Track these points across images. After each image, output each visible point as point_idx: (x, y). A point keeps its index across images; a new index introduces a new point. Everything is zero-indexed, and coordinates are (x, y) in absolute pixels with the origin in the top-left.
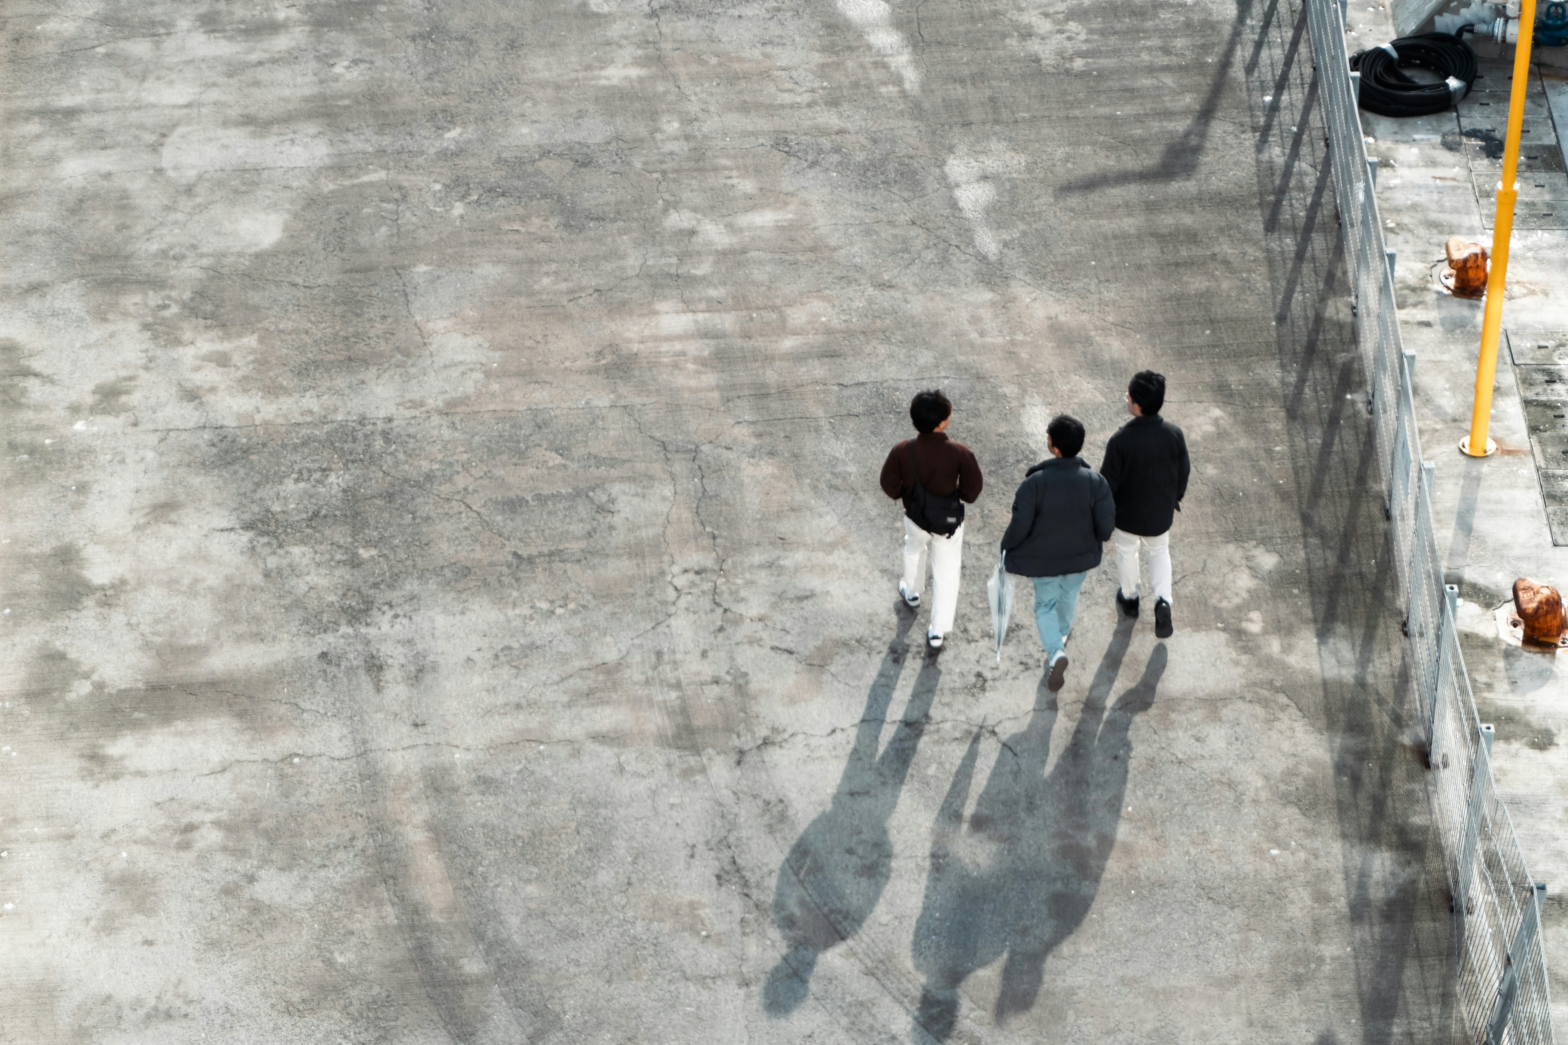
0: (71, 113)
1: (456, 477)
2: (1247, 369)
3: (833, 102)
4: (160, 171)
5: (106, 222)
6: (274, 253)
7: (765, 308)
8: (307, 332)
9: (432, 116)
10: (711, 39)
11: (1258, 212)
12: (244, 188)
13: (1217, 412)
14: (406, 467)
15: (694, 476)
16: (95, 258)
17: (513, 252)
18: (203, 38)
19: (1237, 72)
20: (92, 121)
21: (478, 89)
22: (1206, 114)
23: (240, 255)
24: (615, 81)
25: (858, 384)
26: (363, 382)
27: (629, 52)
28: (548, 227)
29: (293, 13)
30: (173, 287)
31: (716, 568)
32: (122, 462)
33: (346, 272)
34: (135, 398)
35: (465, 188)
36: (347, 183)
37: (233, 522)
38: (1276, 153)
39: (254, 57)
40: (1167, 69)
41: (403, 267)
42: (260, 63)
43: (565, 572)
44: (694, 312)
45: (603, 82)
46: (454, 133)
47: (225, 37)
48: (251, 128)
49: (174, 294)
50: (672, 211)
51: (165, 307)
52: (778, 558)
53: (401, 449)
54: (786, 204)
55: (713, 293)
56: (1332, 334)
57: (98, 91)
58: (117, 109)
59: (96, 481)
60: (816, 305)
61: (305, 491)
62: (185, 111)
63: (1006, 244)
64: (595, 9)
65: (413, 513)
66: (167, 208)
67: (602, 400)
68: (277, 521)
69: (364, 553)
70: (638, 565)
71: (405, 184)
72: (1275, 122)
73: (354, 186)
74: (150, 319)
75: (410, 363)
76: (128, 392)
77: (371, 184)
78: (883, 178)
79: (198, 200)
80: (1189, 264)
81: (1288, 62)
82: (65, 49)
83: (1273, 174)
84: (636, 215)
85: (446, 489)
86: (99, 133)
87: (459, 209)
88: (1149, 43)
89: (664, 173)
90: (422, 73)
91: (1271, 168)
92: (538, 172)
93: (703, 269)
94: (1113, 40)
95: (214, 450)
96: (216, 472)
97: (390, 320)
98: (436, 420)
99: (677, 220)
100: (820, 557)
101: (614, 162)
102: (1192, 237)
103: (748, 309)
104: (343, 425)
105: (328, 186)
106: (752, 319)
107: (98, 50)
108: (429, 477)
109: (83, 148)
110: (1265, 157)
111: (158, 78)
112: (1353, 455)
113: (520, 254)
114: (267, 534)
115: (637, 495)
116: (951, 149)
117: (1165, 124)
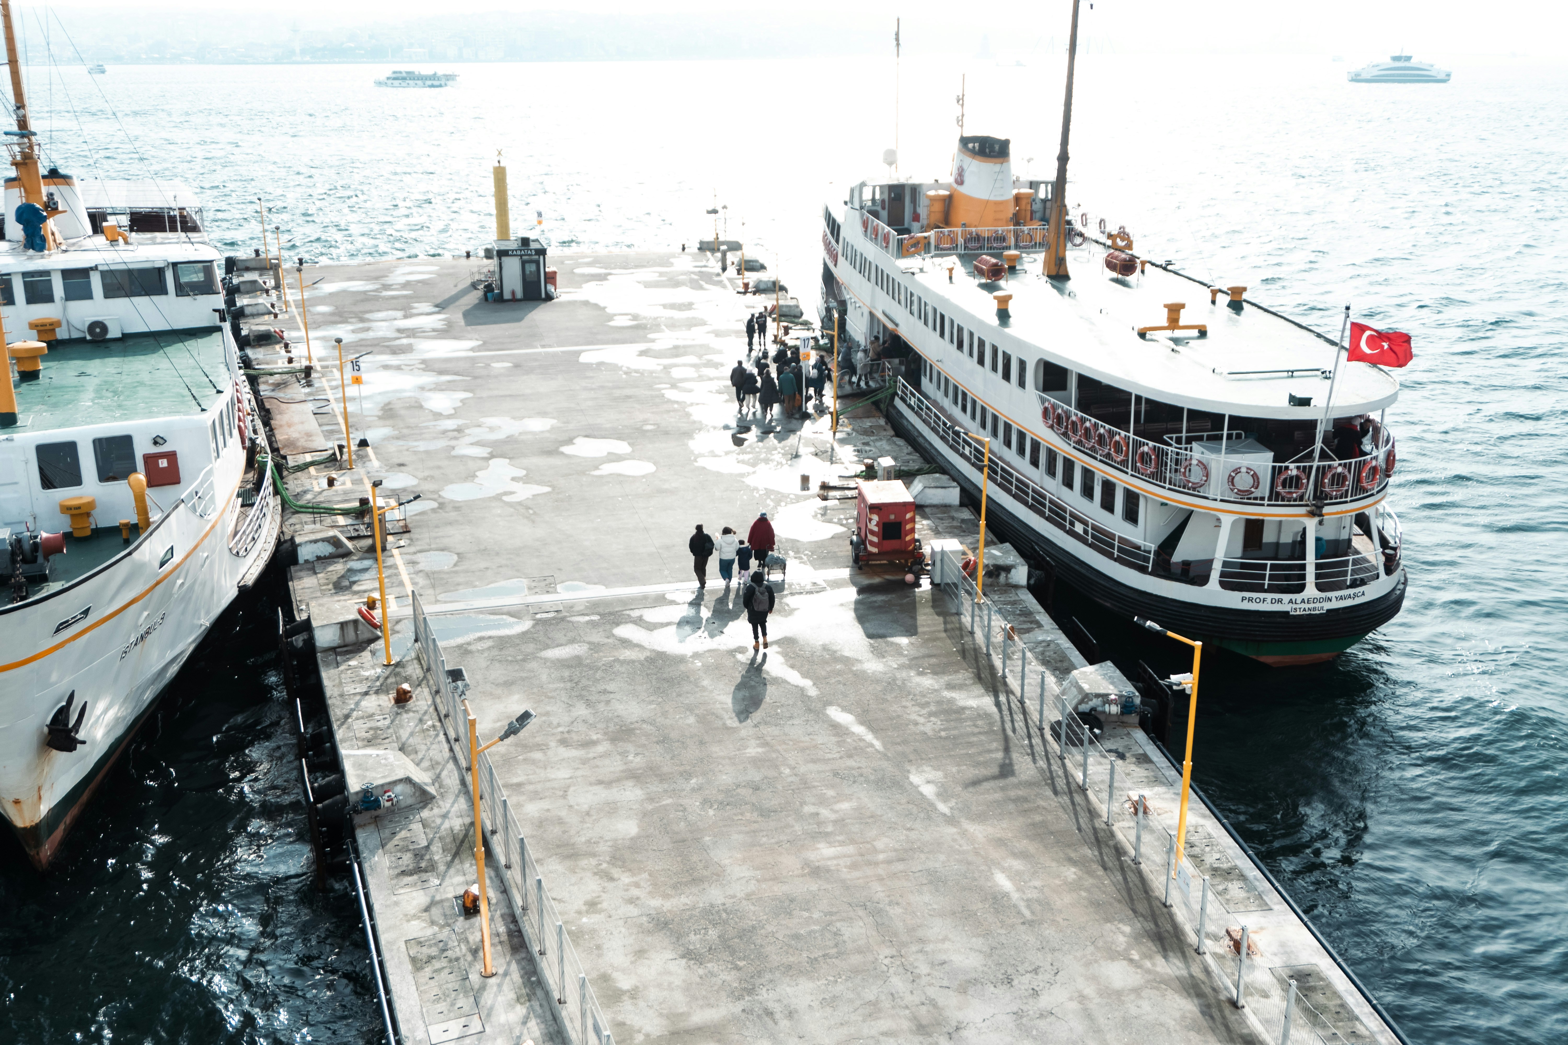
0: (519, 785)
1: (765, 926)
2: (1075, 850)
3: (850, 756)
4: (571, 806)
5: (557, 830)
6: (638, 837)
7: (864, 843)
8: (669, 870)
9: (681, 774)
10: (785, 734)
11: (1047, 788)
12: (612, 811)
13: (1073, 870)
14: (741, 924)
15: (869, 917)
16: (558, 846)
17: (744, 828)
18: (564, 749)
19: (1010, 732)
20: (530, 788)
21: (696, 762)
22: (1007, 750)
24: (753, 754)
26: (704, 889)
27: (753, 742)
28: (754, 817)
29: (599, 736)
30: (600, 856)
31: (898, 955)
32: (611, 934)
33: (674, 843)
34: (605, 905)
35: (709, 804)
36: (657, 805)
37: (675, 956)
38: (1042, 764)
39: (591, 755)
40: (980, 733)
41: (699, 839)
42: (595, 758)
43: (834, 963)
44: (835, 847)
45: (748, 755)
46: (694, 781)
47: (573, 749)
48: (603, 786)
49: (601, 859)
50: (804, 806)
51: (600, 865)
52: (923, 948)
53: (735, 916)
54: (851, 799)
55: (838, 838)
56: (1102, 834)
57: (528, 775)
58: (539, 782)
59: (603, 944)
60: (885, 840)
61: (701, 939)
62: (571, 780)
63: (951, 808)
65: (754, 944)
66: (581, 822)
67: (814, 887)
68: (694, 953)
69: (741, 964)
70: (864, 957)
71: (683, 804)
72: (1035, 751)
73: (661, 806)
74: (596, 871)
75: (721, 879)
76: (600, 903)
77: (667, 805)
78: (886, 786)
79: (594, 818)
80: (1030, 810)
81: (1027, 728)
82: (505, 759)
83: (1045, 772)
84: (789, 809)
85: (763, 932)
86: (536, 793)
87: (711, 812)
88: (967, 724)
89: (793, 790)
90: (668, 757)
91: (1043, 770)
92: (738, 794)
93: (830, 829)
94: (952, 723)
95: (651, 925)
96: (656, 934)
97: (704, 862)
98: (744, 903)
99: (808, 809)
100: (940, 946)
101: (769, 788)
102: (1025, 800)
103: (857, 844)
104: (704, 909)
105: (650, 807)
106: (861, 848)
107: (520, 758)
108: (754, 927)
109: (531, 800)
110: (1038, 765)
111: (552, 768)
112: (1137, 881)
113: (747, 829)
114: (693, 959)
115: (848, 927)
116: (909, 771)
117: (991, 755)
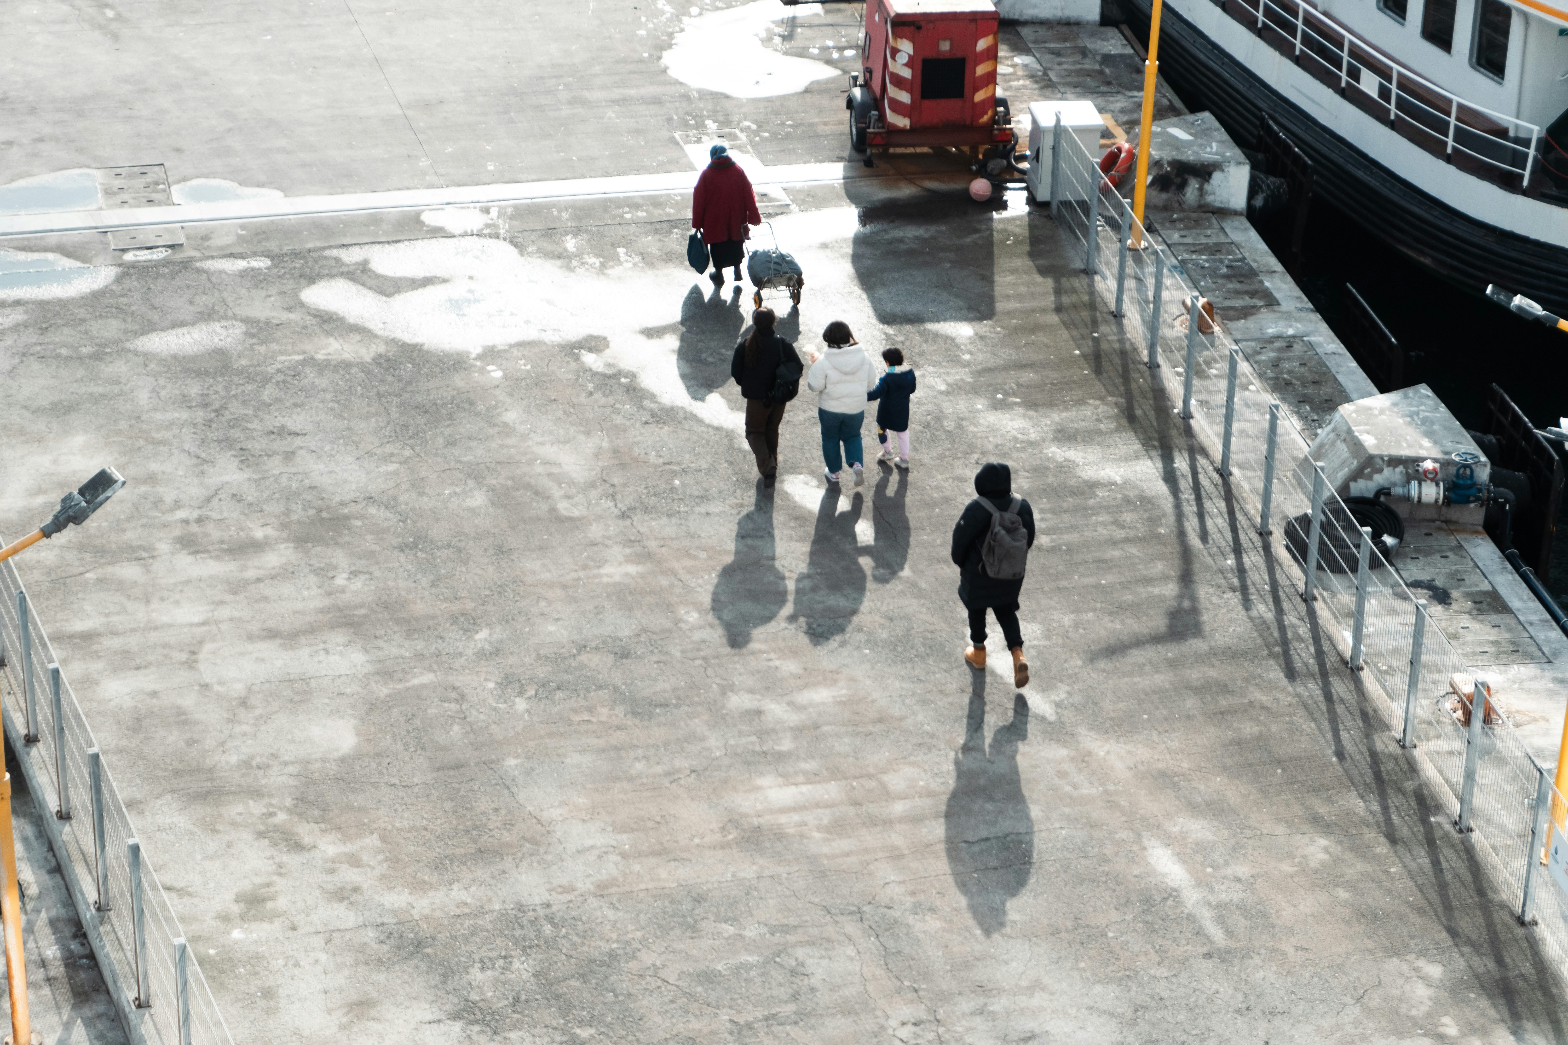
0: (88, 637)
1: (638, 954)
2: (1330, 800)
4: (205, 686)
5: (174, 738)
6: (357, 756)
7: (861, 776)
8: (426, 829)
9: (454, 620)
10: (691, 536)
11: (1272, 662)
12: (297, 698)
13: (1323, 842)
14: (585, 948)
15: (869, 936)
16: (177, 773)
17: (594, 741)
18: (190, 559)
19: (1194, 540)
20: (115, 643)
21: (487, 593)
22: (1186, 578)
23: (324, 760)
24: (617, 578)
25: (982, 840)
26: (504, 872)
27: (617, 552)
28: (617, 716)
29: (269, 531)
30: (270, 795)
31: (931, 1018)
32: (297, 965)
33: (438, 770)
34: (282, 903)
35: (517, 685)
36: (400, 686)
37: (438, 1015)
38: (1263, 610)
39: (251, 574)
40: (1127, 540)
41: (492, 762)
42: (259, 580)
43: (788, 1034)
44: (796, 784)
45: (605, 580)
46: (482, 635)
47: (211, 557)
48: (278, 641)
49: (274, 801)
50: (730, 694)
51: (272, 814)
52: (986, 1004)
53: (571, 931)
54: (835, 681)
55: (805, 765)
56: (1390, 766)
57: (107, 615)
58: (134, 630)
59: (279, 986)
60: (908, 771)
61: (496, 980)
62: (205, 628)
63: (1058, 705)
64: (566, 513)
65: (613, 991)
66: (229, 721)
67: (748, 871)
68: (480, 1009)
70: (855, 1021)
71: (457, 684)
72: (1249, 582)
73: (407, 689)
74: (262, 828)
75: (542, 850)
76: (271, 899)
77: (423, 686)
78: (914, 651)
79: (258, 712)
80: (1232, 712)
81: (1234, 529)
82: (54, 576)
83: (1269, 628)
84: (696, 699)
85: (633, 965)
86: (126, 654)
87: (521, 705)
88: (1100, 519)
89: (705, 659)
90: (425, 581)
91: (1264, 622)
92: (582, 666)
93: (786, 745)
94: (1066, 517)
95: (386, 948)
96: (397, 967)
97: (503, 812)
98: (593, 902)
99: (738, 701)
100: (1023, 1001)
101: (652, 652)
102: (1224, 689)
103: (846, 778)
104: (503, 914)
105: (383, 691)
106: (854, 788)
107: (88, 575)
108: (613, 956)
109: (116, 670)
110: (1254, 613)
111: (162, 599)
112: (1461, 867)
113: (602, 742)
114: (477, 1022)
115: (822, 957)
117: (1150, 589)
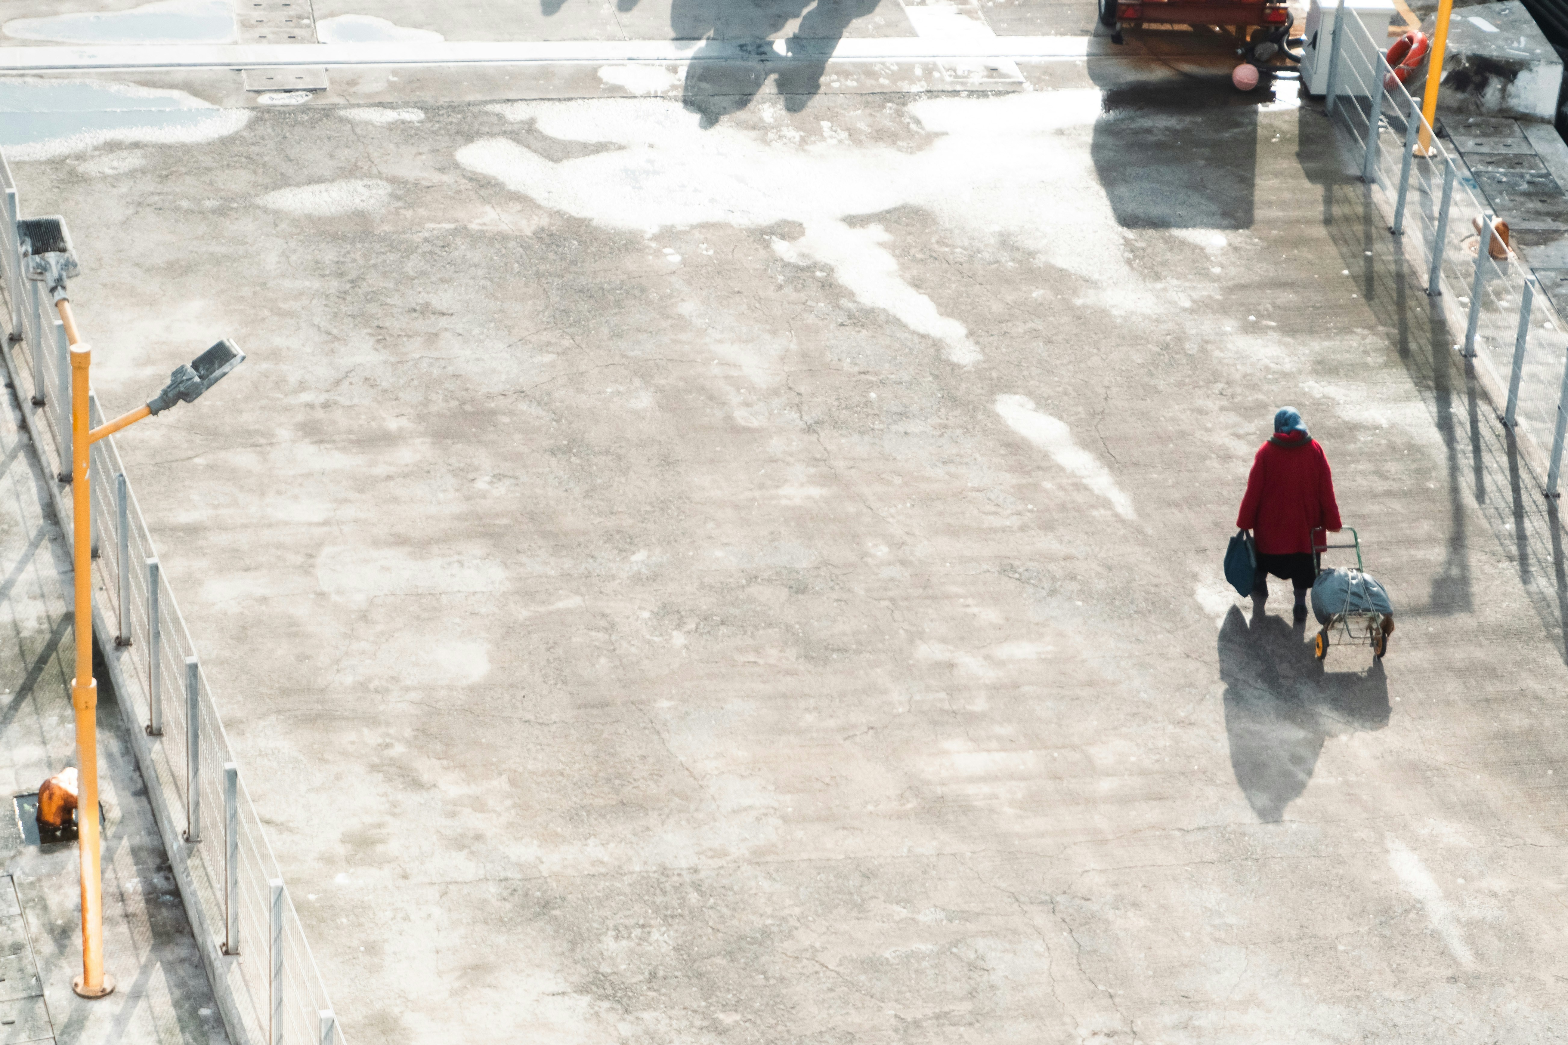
0: (193, 530)
1: (795, 933)
3: (1048, 526)
4: (321, 595)
5: (283, 650)
6: (488, 685)
7: (1064, 747)
8: (562, 774)
9: (609, 537)
10: (886, 458)
11: (1550, 645)
12: (425, 615)
14: (735, 922)
15: (1061, 930)
16: (285, 692)
17: (759, 686)
18: (313, 449)
19: (1468, 499)
20: (222, 539)
21: (648, 508)
22: (1457, 541)
23: (451, 688)
24: (798, 501)
25: (1199, 829)
26: (648, 829)
27: (799, 470)
28: (787, 659)
29: (404, 422)
30: (388, 724)
31: (1128, 1030)
32: (406, 918)
33: (579, 708)
34: (393, 847)
35: (676, 616)
36: (542, 609)
37: (563, 986)
38: (1544, 584)
39: (381, 470)
40: (1389, 494)
41: (642, 702)
42: (389, 478)
43: (961, 1036)
44: (988, 751)
45: (784, 502)
46: (640, 556)
47: (337, 448)
48: (407, 549)
49: (392, 731)
50: (918, 642)
51: (388, 746)
52: (1191, 1018)
53: (720, 902)
54: (1041, 635)
55: (998, 730)
57: (216, 507)
58: (245, 526)
59: (385, 941)
60: (1119, 744)
61: (632, 951)
62: (325, 529)
64: (743, 423)
65: (764, 973)
66: (346, 636)
67: (927, 846)
68: (612, 984)
69: (728, 1019)
70: (1039, 1027)
71: (607, 611)
72: (1529, 551)
73: (551, 613)
74: (376, 760)
75: (692, 807)
76: (382, 841)
77: (569, 611)
78: (1134, 607)
79: (379, 628)
80: (1500, 699)
81: (1516, 489)
82: (158, 459)
83: (1549, 606)
84: (880, 646)
85: (787, 945)
86: (235, 552)
87: (679, 639)
88: (1360, 467)
89: (892, 600)
90: (577, 491)
91: (1544, 599)
92: (751, 600)
93: (979, 705)
95: (508, 906)
96: (520, 929)
97: (651, 760)
98: (747, 870)
99: (928, 651)
100: (1234, 1017)
101: (832, 588)
102: (1491, 672)
103: (1046, 748)
104: (644, 877)
105: (522, 613)
106: (1055, 759)
107: (197, 460)
108: (766, 933)
109: (222, 569)
110: (1533, 588)
111: (279, 493)
113: (768, 688)
114: (607, 997)
115: (1006, 951)
116: (1195, 577)
117: (1413, 552)
